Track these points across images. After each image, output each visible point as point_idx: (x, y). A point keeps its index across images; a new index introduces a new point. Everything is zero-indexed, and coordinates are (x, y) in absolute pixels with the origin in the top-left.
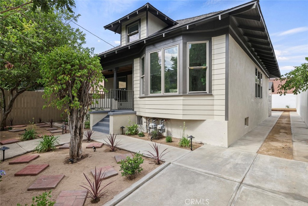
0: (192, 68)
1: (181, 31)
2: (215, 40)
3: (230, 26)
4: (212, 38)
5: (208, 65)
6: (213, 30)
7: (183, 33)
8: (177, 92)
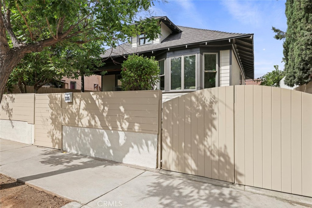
0: (207, 71)
1: (199, 45)
2: (222, 53)
3: (233, 45)
4: (220, 51)
5: (217, 70)
6: (221, 46)
7: (200, 46)
8: (195, 89)
